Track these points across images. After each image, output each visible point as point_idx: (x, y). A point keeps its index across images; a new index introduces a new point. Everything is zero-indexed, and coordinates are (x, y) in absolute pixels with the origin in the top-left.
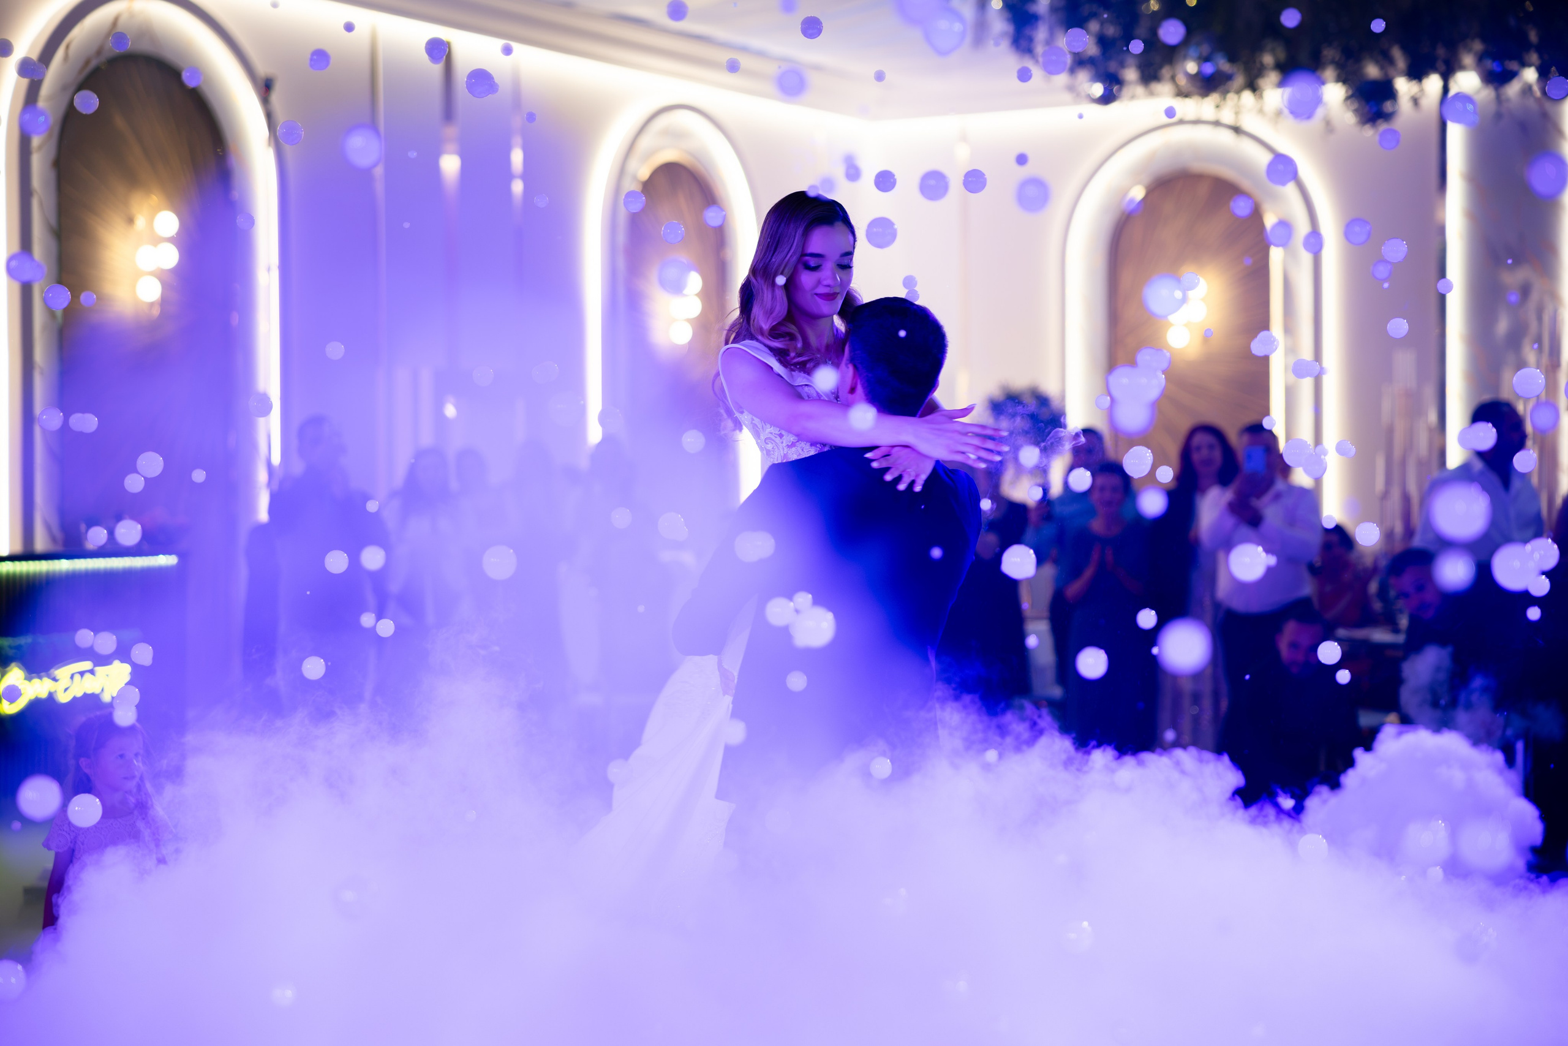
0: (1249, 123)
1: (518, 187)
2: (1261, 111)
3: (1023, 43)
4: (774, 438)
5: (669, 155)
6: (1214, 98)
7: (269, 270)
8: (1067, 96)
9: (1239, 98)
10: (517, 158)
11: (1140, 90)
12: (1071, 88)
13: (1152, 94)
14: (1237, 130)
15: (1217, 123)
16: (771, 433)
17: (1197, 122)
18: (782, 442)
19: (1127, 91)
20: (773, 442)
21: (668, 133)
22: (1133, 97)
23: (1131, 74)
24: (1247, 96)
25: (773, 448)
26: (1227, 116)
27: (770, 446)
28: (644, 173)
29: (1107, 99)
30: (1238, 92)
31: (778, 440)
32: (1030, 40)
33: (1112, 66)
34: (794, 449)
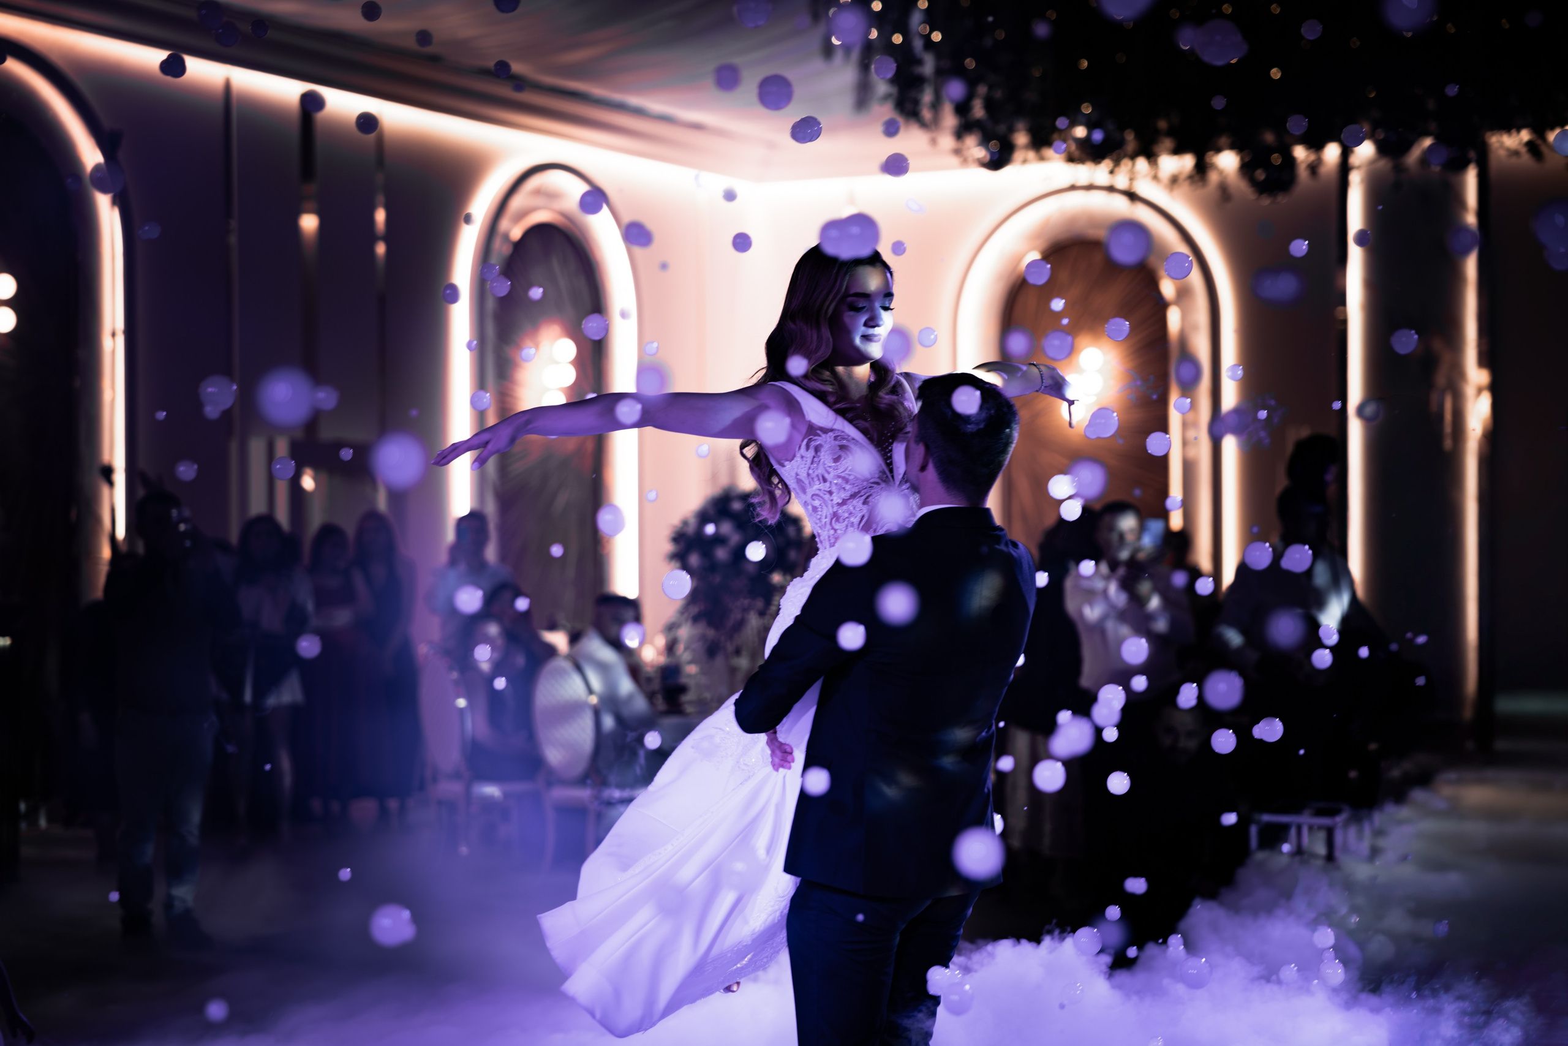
0: (1145, 188)
1: (381, 249)
2: (1155, 178)
3: (909, 106)
4: (822, 495)
5: (541, 216)
6: (1106, 165)
7: (113, 335)
8: (954, 160)
9: (1133, 165)
10: (380, 216)
11: (1031, 154)
12: (957, 152)
13: (1042, 159)
14: (1132, 196)
15: (1111, 189)
16: (820, 490)
17: (1090, 187)
18: (832, 500)
19: (1018, 155)
20: (821, 499)
21: (538, 192)
22: (1025, 161)
23: (1021, 139)
24: (1142, 163)
25: (820, 505)
26: (1121, 181)
27: (817, 503)
28: (516, 233)
29: (997, 162)
30: (1133, 157)
31: (827, 497)
32: (916, 102)
33: (1002, 128)
34: (845, 507)
